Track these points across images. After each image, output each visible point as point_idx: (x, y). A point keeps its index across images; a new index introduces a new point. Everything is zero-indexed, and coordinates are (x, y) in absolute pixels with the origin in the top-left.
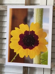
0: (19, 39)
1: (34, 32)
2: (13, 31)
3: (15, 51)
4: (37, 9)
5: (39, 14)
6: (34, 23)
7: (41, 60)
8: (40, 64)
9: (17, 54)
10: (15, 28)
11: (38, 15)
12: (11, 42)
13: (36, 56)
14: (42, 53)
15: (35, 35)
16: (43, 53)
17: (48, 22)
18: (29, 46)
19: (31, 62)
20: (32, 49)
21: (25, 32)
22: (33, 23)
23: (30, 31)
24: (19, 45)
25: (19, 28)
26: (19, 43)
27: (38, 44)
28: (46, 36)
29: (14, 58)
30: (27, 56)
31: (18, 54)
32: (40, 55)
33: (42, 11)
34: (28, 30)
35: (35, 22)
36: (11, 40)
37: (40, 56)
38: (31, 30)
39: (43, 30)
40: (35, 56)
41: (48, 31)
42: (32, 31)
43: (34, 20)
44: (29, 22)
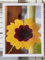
0: (15, 33)
1: (28, 26)
3: (11, 44)
4: (30, 6)
5: (32, 11)
6: (28, 19)
7: (36, 50)
8: (35, 54)
9: (13, 46)
10: (11, 23)
12: (7, 36)
13: (31, 47)
16: (37, 44)
17: (40, 17)
18: (24, 39)
19: (26, 52)
20: (27, 41)
21: (20, 27)
23: (24, 25)
24: (15, 38)
25: (15, 23)
26: (14, 36)
27: (32, 36)
28: (39, 29)
29: (11, 50)
31: (15, 46)
32: (34, 46)
33: (34, 8)
36: (7, 34)
39: (36, 24)
41: (40, 25)
43: (28, 16)
44: (23, 17)
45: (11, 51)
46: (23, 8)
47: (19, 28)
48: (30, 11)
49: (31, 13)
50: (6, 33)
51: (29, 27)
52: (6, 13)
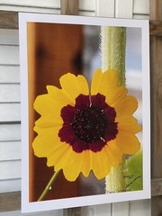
0: (61, 122)
1: (104, 98)
2: (39, 97)
3: (49, 164)
4: (110, 28)
5: (114, 45)
6: (103, 72)
7: (127, 179)
8: (125, 191)
9: (57, 170)
11: (112, 45)
12: (35, 135)
13: (112, 169)
14: (126, 158)
15: (107, 106)
16: (130, 159)
17: (139, 67)
18: (90, 142)
19: (98, 190)
20: (100, 150)
21: (76, 100)
22: (100, 70)
23: (92, 95)
24: (62, 140)
26: (60, 135)
27: (116, 132)
28: (136, 107)
29: (49, 187)
30: (86, 175)
31: (61, 172)
32: (122, 165)
33: (122, 35)
34: (87, 94)
35: (104, 68)
36: (36, 129)
37: (123, 168)
38: (94, 93)
39: (126, 90)
40: (109, 170)
42: (99, 94)
43: (103, 62)
45: (49, 191)
46: (88, 32)
47: (73, 103)
48: (110, 45)
49: (112, 52)
50: (32, 125)
51: (108, 101)
52: (32, 49)
